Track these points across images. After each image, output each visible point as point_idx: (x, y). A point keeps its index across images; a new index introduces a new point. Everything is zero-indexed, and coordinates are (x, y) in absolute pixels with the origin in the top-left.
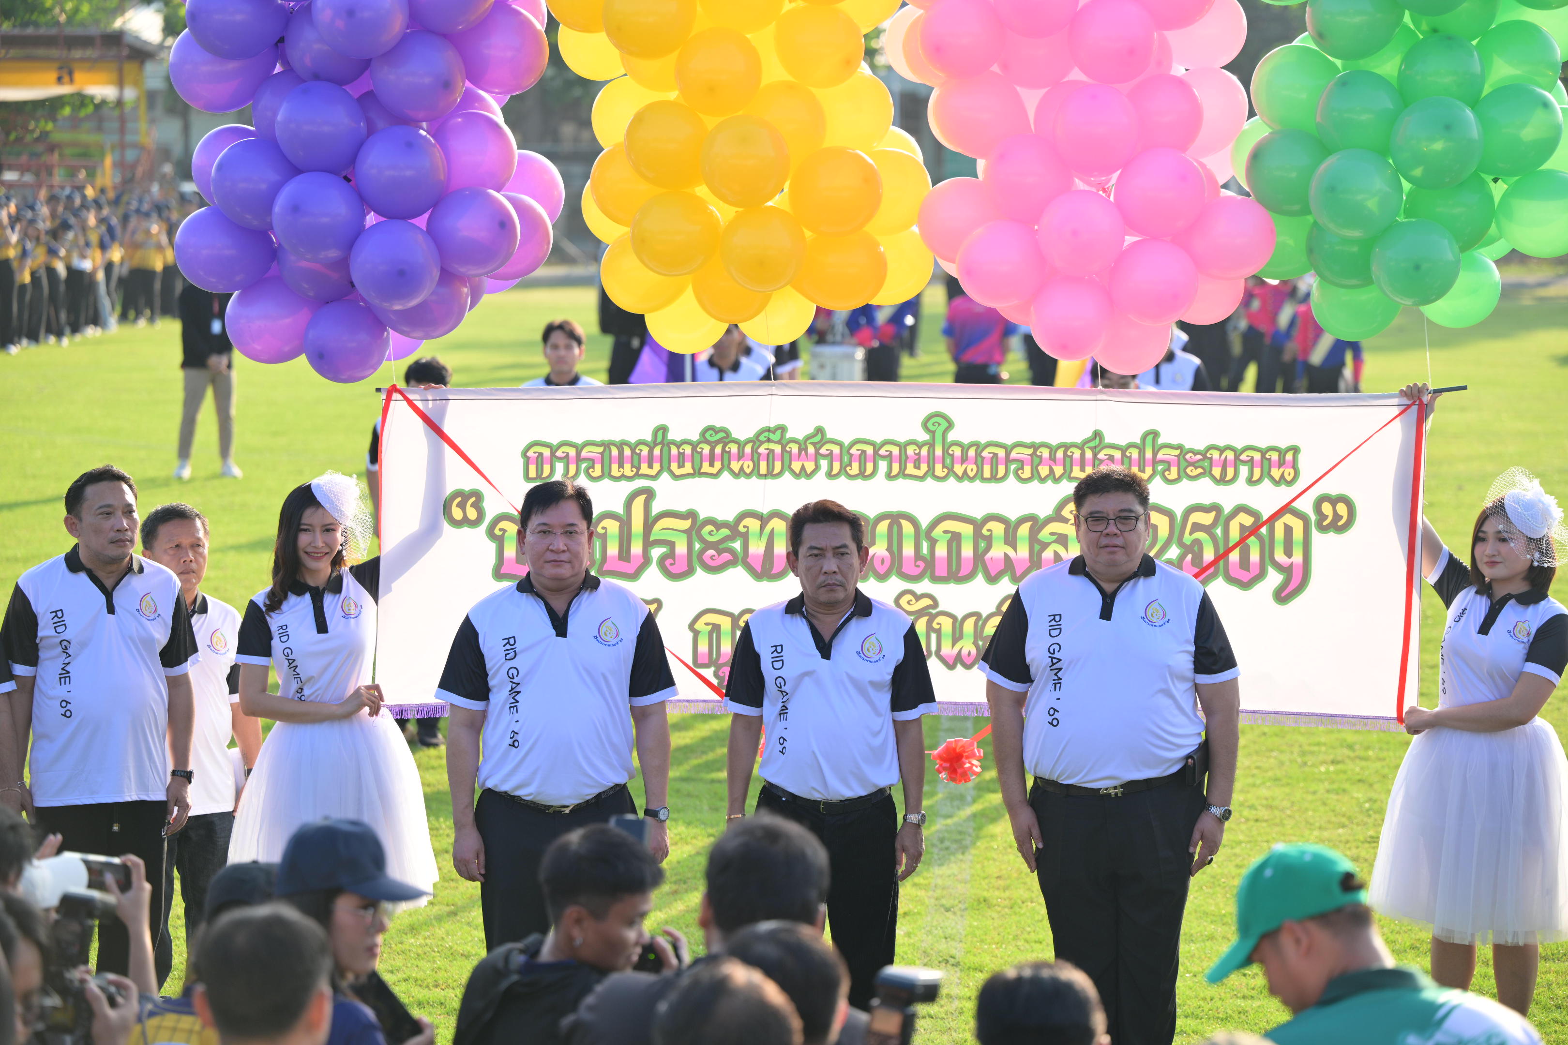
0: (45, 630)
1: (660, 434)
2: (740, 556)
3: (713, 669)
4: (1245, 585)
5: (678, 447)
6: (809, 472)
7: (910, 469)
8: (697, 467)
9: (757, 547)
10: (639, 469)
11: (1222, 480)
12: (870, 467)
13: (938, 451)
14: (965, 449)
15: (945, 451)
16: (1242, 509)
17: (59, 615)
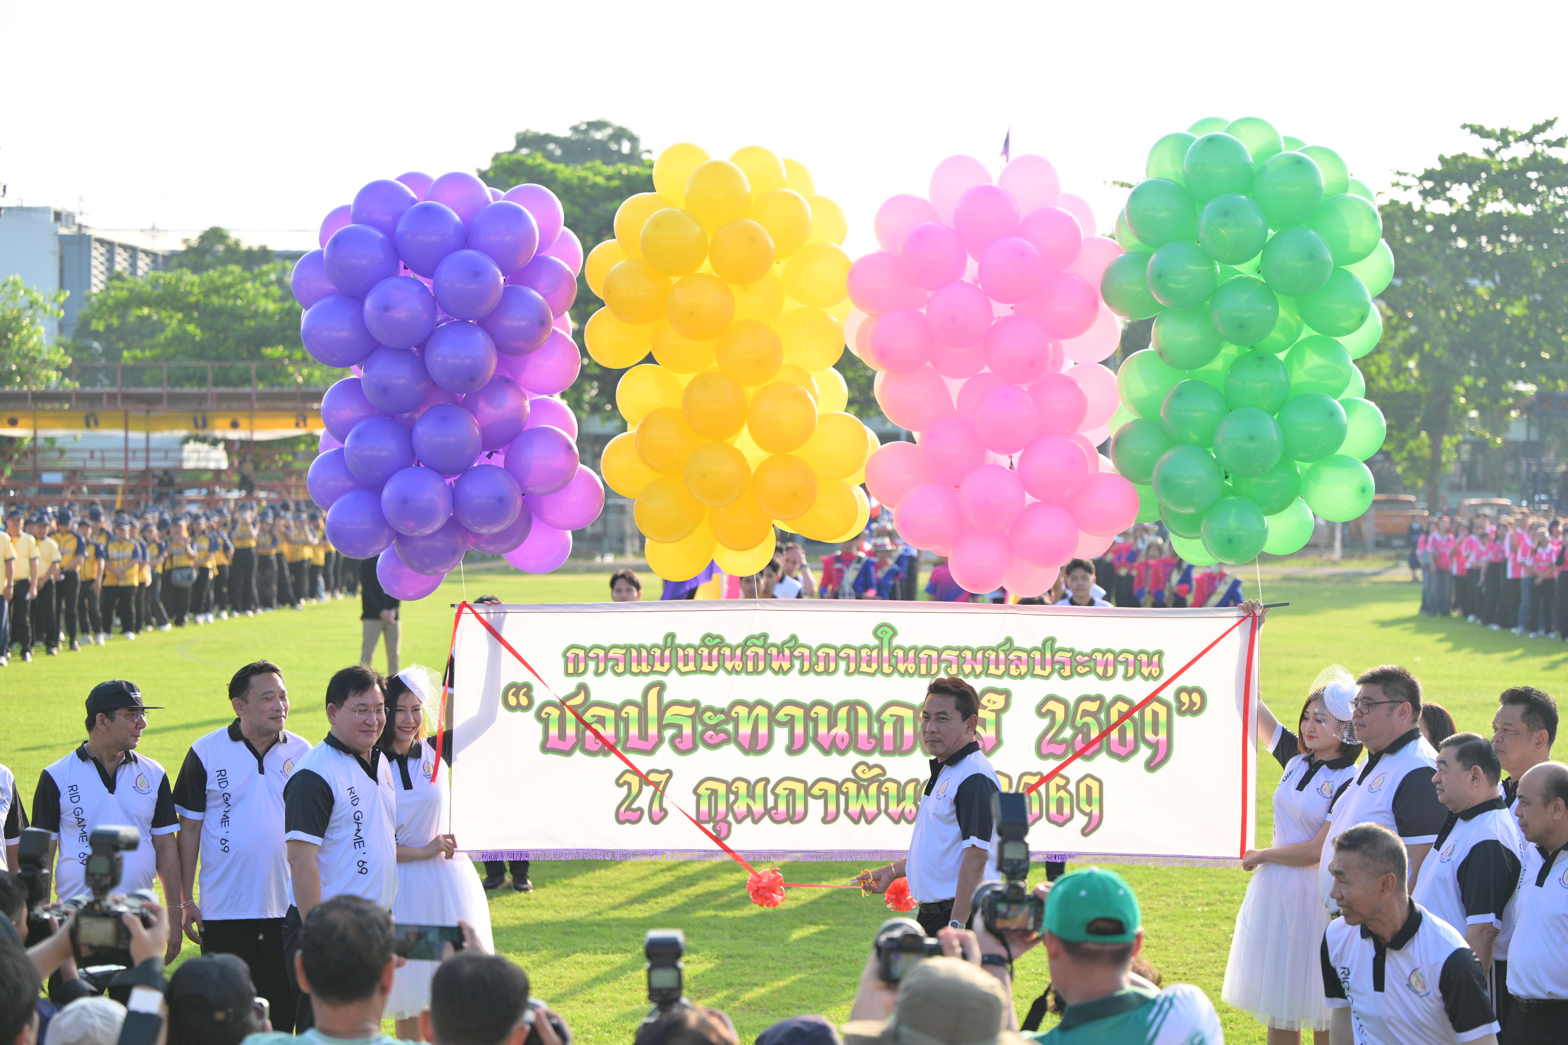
0: (212, 785)
1: (669, 639)
2: (733, 736)
3: (712, 824)
4: (1123, 758)
5: (684, 650)
6: (785, 670)
7: (864, 667)
8: (698, 666)
9: (745, 729)
10: (653, 666)
11: (1104, 677)
12: (832, 666)
13: (886, 653)
14: (906, 651)
15: (891, 653)
16: (1119, 699)
17: (222, 774)
